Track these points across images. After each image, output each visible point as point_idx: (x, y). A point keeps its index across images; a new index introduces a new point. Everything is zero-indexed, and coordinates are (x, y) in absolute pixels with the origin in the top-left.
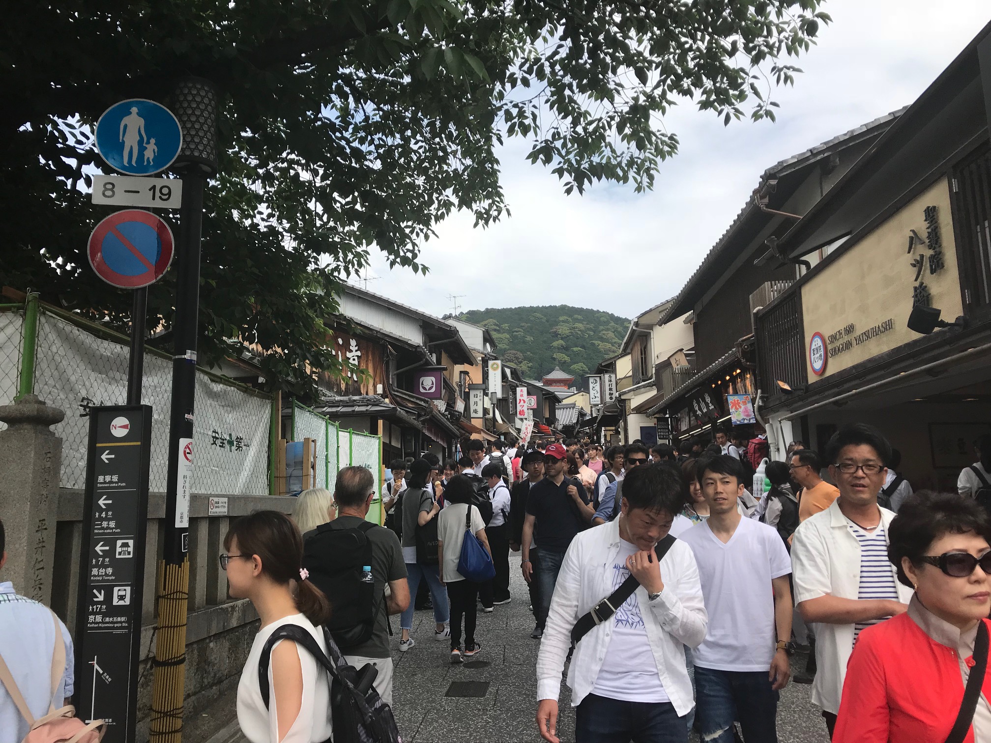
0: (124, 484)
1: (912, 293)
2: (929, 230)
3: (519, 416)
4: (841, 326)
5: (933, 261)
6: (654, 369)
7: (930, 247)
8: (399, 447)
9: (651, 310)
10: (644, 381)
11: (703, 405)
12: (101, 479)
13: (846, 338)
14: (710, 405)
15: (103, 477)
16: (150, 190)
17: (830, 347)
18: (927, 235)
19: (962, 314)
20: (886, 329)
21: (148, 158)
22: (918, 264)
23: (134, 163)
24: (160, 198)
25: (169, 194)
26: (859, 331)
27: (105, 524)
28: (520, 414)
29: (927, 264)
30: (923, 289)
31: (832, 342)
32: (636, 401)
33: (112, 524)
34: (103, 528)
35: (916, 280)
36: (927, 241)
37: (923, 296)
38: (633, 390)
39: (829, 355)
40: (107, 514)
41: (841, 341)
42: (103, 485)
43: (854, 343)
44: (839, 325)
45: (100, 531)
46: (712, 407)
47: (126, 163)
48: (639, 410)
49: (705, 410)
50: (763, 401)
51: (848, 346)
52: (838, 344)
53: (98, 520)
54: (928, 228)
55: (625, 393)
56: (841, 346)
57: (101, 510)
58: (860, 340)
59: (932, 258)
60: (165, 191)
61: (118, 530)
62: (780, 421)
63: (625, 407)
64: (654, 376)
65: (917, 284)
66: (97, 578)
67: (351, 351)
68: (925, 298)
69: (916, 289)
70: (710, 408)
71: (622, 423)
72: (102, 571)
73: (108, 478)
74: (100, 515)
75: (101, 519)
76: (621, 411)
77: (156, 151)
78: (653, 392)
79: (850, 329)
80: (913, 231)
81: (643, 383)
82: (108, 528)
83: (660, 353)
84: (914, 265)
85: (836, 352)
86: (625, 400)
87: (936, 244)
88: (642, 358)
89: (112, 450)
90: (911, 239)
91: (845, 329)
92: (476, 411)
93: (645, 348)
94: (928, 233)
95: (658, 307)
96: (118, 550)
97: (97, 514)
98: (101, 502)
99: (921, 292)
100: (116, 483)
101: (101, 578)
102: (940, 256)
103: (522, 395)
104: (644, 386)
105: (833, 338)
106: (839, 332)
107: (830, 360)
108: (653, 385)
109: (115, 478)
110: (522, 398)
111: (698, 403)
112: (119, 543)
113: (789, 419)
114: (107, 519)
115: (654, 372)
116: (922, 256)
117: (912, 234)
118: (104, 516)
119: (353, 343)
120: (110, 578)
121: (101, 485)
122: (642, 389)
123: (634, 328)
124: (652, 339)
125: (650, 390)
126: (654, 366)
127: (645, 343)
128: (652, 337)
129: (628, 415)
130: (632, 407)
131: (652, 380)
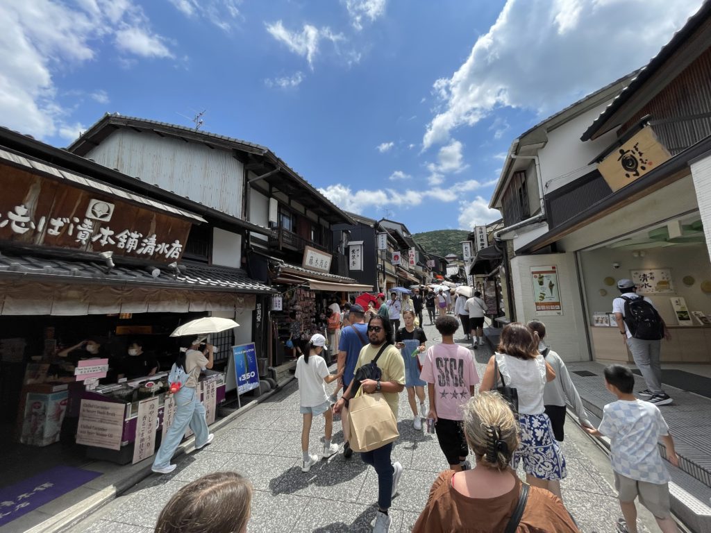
6: (542, 201)
9: (536, 128)
32: (520, 241)
38: (516, 228)
48: (525, 251)
55: (505, 232)
63: (506, 249)
64: (543, 210)
71: (503, 269)
76: (502, 254)
78: (545, 229)
81: (528, 220)
83: (551, 181)
86: (504, 242)
93: (524, 185)
95: (545, 123)
104: (531, 223)
108: (543, 220)
115: (542, 204)
122: (528, 226)
123: (513, 156)
124: (537, 166)
125: (538, 227)
126: (541, 197)
127: (523, 180)
128: (537, 163)
129: (511, 259)
130: (515, 249)
131: (541, 214)
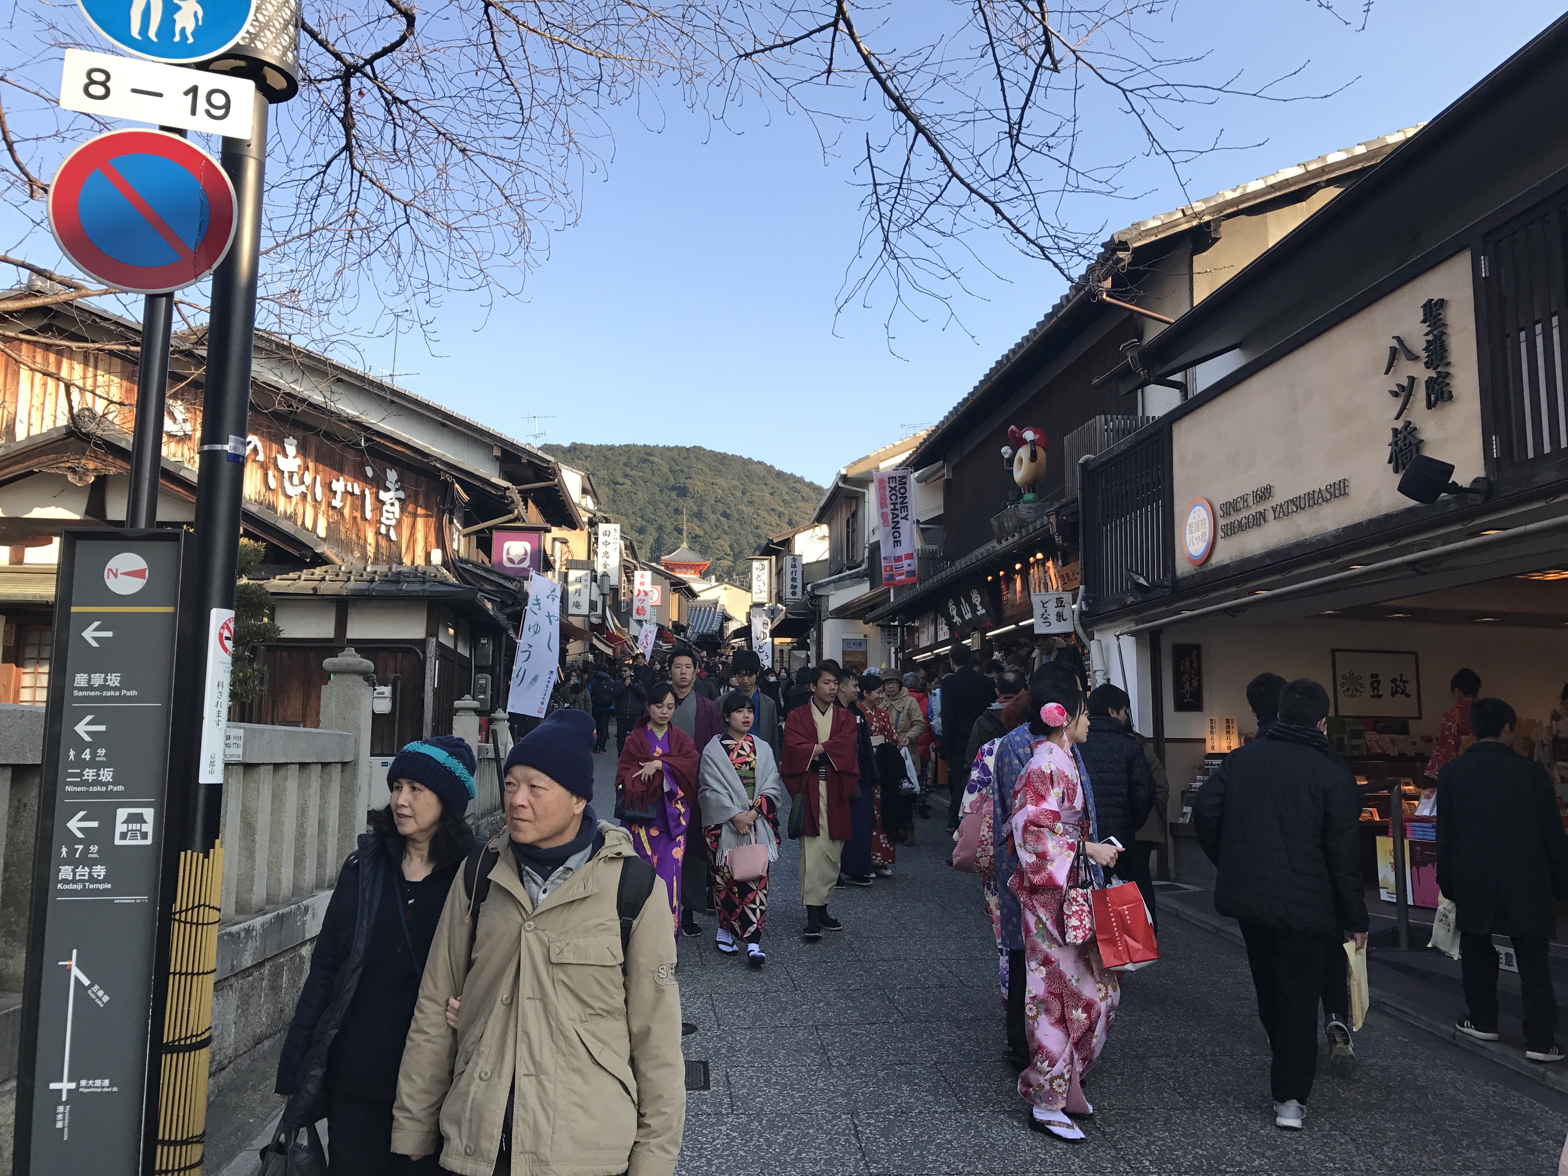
0: (133, 693)
1: (1390, 439)
2: (1430, 337)
3: (636, 616)
4: (1249, 488)
5: (1433, 389)
6: (867, 550)
7: (1428, 365)
8: (468, 656)
10: (849, 568)
11: (966, 608)
12: (81, 679)
13: (1254, 510)
14: (979, 608)
15: (85, 676)
16: (186, 93)
17: (1222, 522)
18: (1424, 345)
19: (1482, 473)
20: (1333, 496)
21: (183, 30)
22: (1405, 392)
23: (152, 34)
24: (208, 112)
25: (227, 106)
26: (1279, 498)
27: (89, 774)
28: (638, 612)
29: (1421, 393)
30: (1409, 433)
31: (1227, 514)
32: (837, 599)
33: (107, 775)
34: (86, 783)
35: (1397, 418)
36: (1424, 354)
37: (1411, 444)
38: (834, 581)
39: (1220, 533)
40: (94, 754)
41: (1245, 513)
42: (86, 693)
43: (1270, 515)
44: (1247, 486)
45: (79, 789)
46: (981, 611)
47: (135, 32)
48: (841, 613)
49: (968, 616)
50: (1088, 604)
51: (1260, 519)
52: (1236, 517)
53: (73, 765)
54: (1427, 334)
55: (821, 586)
56: (1244, 521)
57: (81, 745)
58: (1283, 511)
59: (1430, 383)
60: (219, 100)
61: (120, 788)
62: (1118, 637)
63: (819, 606)
64: (866, 561)
65: (1399, 425)
66: (71, 887)
67: (387, 489)
68: (1414, 447)
69: (1395, 431)
70: (979, 613)
71: (814, 633)
72: (83, 872)
73: (97, 679)
74: (78, 755)
75: (83, 764)
76: (815, 612)
77: (200, 15)
78: (865, 588)
79: (1264, 494)
80: (1398, 339)
81: (848, 572)
82: (97, 783)
84: (1395, 394)
85: (1233, 530)
86: (820, 596)
87: (1441, 360)
88: (848, 532)
89: (107, 622)
90: (1394, 351)
91: (1255, 494)
92: (577, 605)
93: (854, 515)
94: (1428, 341)
96: (120, 828)
97: (72, 753)
98: (82, 728)
99: (1405, 438)
100: (115, 689)
101: (79, 887)
102: (1447, 381)
103: (642, 584)
104: (850, 577)
105: (1231, 507)
106: (1242, 498)
107: (1220, 543)
108: (864, 576)
109: (114, 680)
110: (642, 588)
111: (958, 605)
112: (122, 814)
113: (1132, 634)
114: (93, 764)
115: (866, 555)
116: (1412, 380)
117: (1395, 343)
118: (88, 757)
119: (392, 475)
120: (101, 887)
121: (81, 694)
122: (848, 581)
123: (840, 484)
124: (867, 504)
125: (859, 583)
126: (867, 545)
127: (854, 509)
128: (866, 500)
129: (824, 620)
130: (831, 607)
131: (864, 567)
